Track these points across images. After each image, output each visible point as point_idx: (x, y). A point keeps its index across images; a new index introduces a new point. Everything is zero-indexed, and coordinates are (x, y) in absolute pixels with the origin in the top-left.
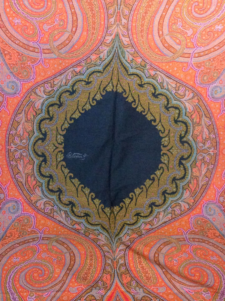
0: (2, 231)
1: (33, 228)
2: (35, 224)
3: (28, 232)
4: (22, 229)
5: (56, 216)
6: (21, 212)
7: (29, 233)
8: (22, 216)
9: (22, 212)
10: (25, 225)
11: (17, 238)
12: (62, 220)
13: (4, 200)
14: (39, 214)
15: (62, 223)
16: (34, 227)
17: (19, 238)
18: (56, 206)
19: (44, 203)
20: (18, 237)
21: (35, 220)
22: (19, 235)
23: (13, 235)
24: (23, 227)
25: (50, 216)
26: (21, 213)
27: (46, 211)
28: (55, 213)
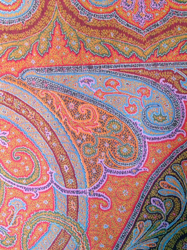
0: (95, 91)
1: (107, 170)
2: (118, 175)
3: (95, 160)
4: (103, 141)
5: (141, 226)
6: (149, 136)
7: (92, 162)
8: (136, 139)
9: (147, 140)
10: (113, 149)
11: (73, 133)
12: (133, 242)
13: (178, 92)
14: (146, 183)
15: (124, 243)
16: (111, 171)
17: (72, 139)
18: (168, 226)
19: (175, 197)
20: (77, 134)
21: (130, 174)
22: (84, 137)
23: (80, 122)
24: (107, 145)
25: (141, 211)
26: (144, 137)
27: (154, 201)
28: (149, 223)
